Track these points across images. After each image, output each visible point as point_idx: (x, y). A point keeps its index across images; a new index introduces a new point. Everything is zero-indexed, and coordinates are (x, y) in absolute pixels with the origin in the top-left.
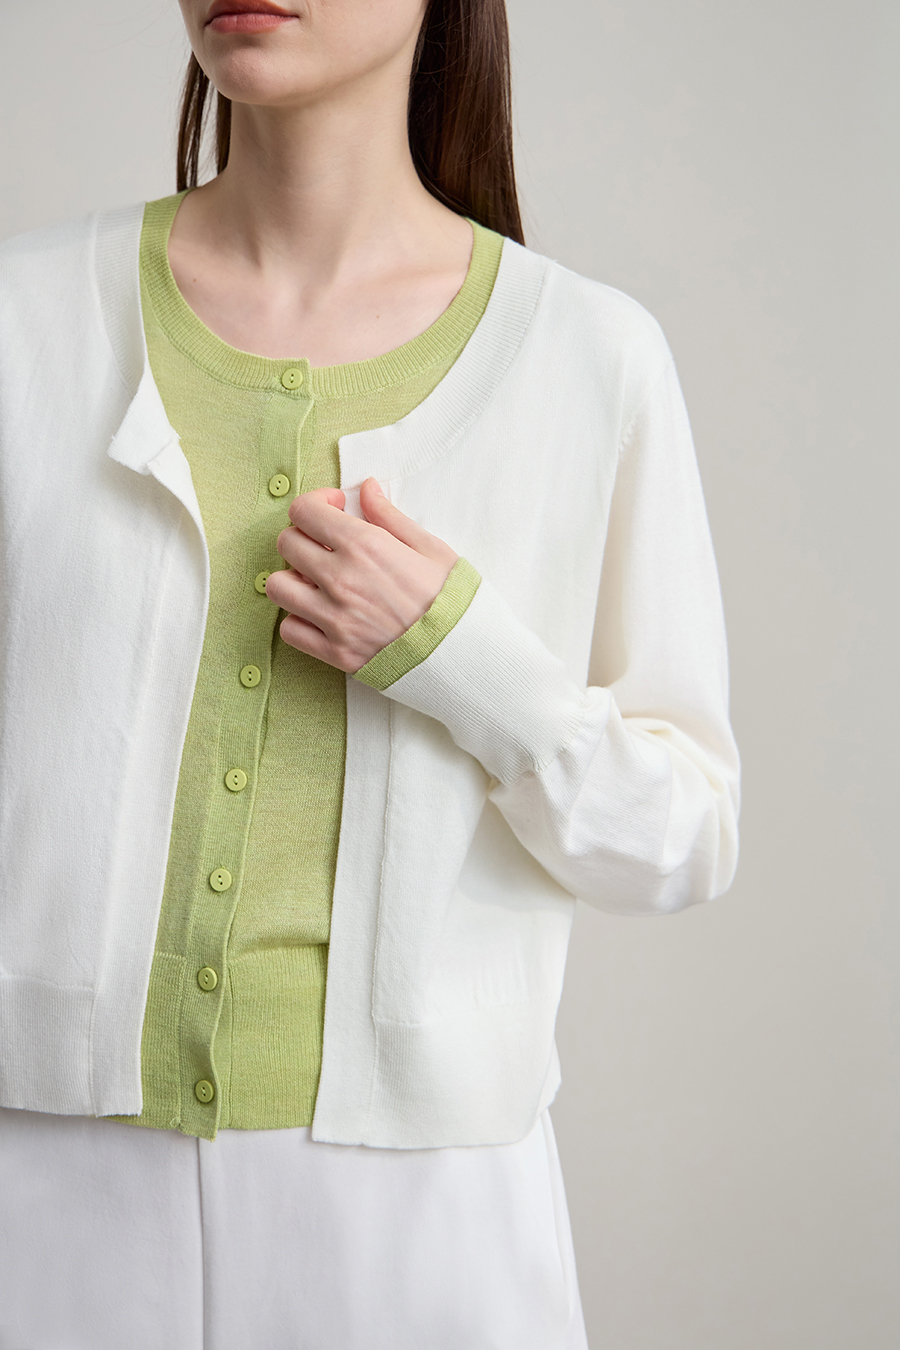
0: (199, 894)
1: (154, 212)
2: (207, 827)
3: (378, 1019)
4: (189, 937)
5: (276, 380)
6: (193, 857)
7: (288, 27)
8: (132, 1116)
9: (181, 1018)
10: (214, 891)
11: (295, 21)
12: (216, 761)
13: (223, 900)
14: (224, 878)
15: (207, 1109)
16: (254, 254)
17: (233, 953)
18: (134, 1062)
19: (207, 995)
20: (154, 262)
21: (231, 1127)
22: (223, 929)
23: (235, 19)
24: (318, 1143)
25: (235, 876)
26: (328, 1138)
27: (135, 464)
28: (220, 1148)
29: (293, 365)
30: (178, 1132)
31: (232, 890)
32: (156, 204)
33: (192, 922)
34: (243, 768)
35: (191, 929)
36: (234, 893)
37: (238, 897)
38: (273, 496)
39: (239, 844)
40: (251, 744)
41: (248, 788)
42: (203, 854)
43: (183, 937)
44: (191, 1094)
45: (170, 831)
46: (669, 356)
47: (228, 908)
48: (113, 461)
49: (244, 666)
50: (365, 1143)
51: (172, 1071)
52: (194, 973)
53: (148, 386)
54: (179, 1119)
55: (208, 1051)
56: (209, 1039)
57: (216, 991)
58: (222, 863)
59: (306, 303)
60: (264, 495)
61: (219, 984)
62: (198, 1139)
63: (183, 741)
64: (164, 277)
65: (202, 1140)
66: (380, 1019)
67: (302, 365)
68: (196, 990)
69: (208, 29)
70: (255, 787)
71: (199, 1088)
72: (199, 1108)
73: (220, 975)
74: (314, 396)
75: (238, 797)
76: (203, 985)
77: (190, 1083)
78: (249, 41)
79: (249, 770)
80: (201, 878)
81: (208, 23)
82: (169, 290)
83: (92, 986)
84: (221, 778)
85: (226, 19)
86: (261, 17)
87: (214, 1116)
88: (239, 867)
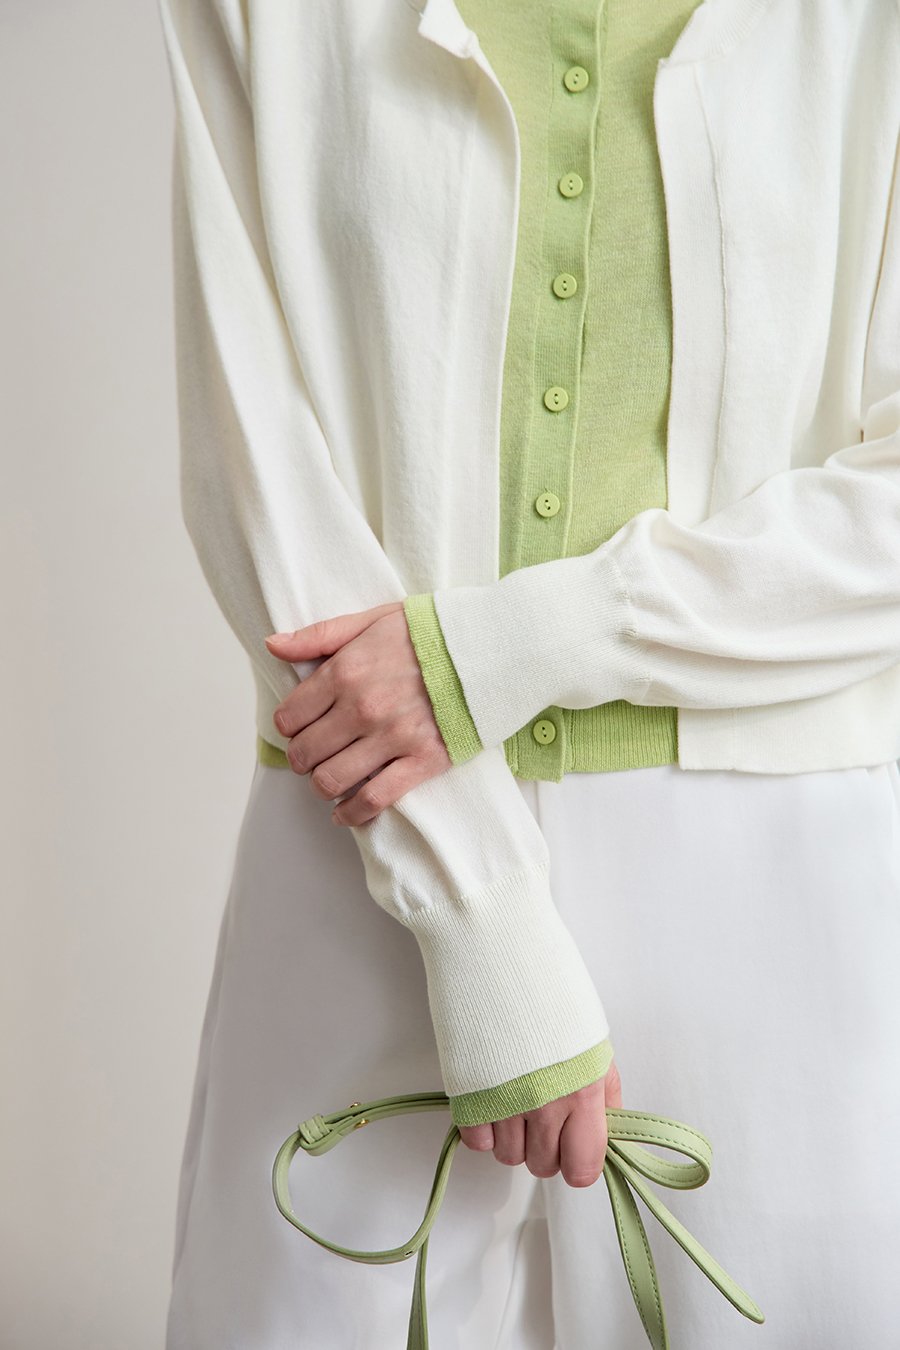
0: (525, 522)
2: (528, 450)
6: (515, 484)
10: (541, 517)
12: (532, 380)
13: (553, 526)
14: (551, 504)
15: (549, 751)
21: (575, 772)
25: (564, 499)
26: (697, 765)
31: (562, 515)
33: (520, 550)
34: (562, 386)
35: (519, 560)
36: (565, 518)
37: (569, 522)
38: (569, 91)
39: (565, 465)
40: (571, 358)
41: (570, 407)
42: (526, 479)
44: (527, 739)
47: (561, 535)
49: (556, 276)
50: (737, 768)
54: (516, 766)
58: (547, 487)
60: (560, 89)
70: (578, 404)
71: (537, 730)
72: (539, 752)
75: (561, 417)
79: (570, 387)
80: (525, 507)
84: (540, 398)
87: (558, 756)
88: (566, 490)
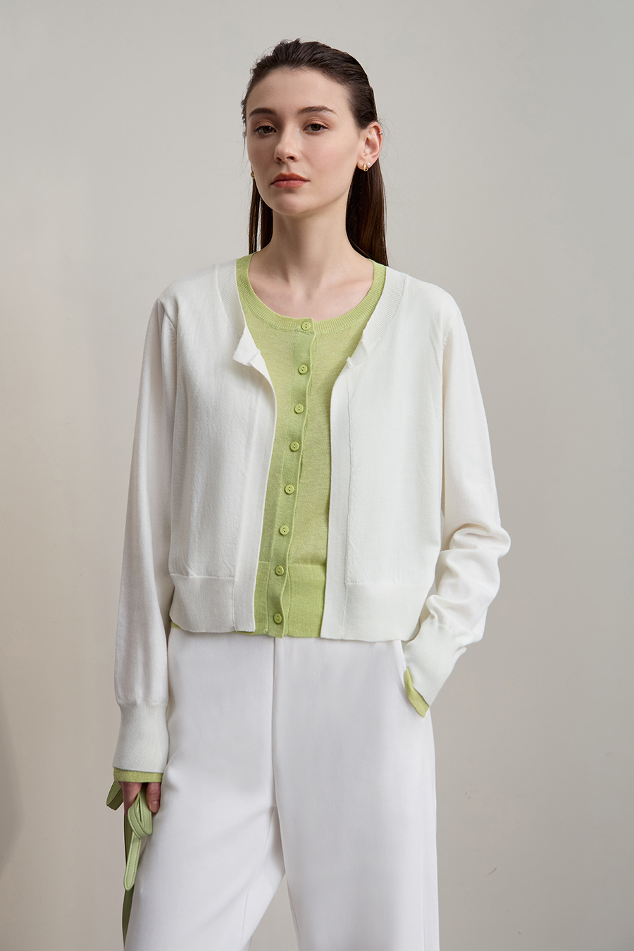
0: (276, 536)
1: (241, 262)
2: (278, 508)
3: (347, 584)
4: (272, 553)
5: (299, 327)
6: (273, 521)
7: (306, 185)
8: (251, 632)
9: (268, 587)
10: (282, 535)
11: (308, 183)
12: (281, 482)
13: (285, 538)
14: (286, 529)
15: (279, 626)
16: (285, 277)
17: (290, 562)
18: (251, 607)
19: (279, 577)
20: (243, 282)
21: (289, 636)
22: (286, 551)
23: (285, 182)
24: (323, 639)
25: (290, 528)
26: (327, 636)
27: (245, 362)
28: (283, 643)
29: (306, 320)
30: (267, 636)
31: (289, 535)
32: (240, 259)
33: (273, 547)
34: (292, 484)
35: (272, 550)
36: (290, 536)
37: (292, 538)
38: (301, 374)
39: (292, 515)
40: (296, 474)
41: (295, 492)
42: (277, 520)
43: (269, 554)
44: (272, 620)
45: (263, 512)
46: (458, 309)
47: (288, 542)
48: (235, 361)
49: (291, 443)
51: (264, 610)
52: (274, 568)
53: (247, 332)
54: (267, 630)
55: (279, 600)
56: (280, 595)
57: (283, 575)
58: (285, 523)
59: (309, 296)
60: (297, 374)
61: (285, 573)
62: (275, 638)
63: (268, 474)
64: (248, 288)
65: (276, 639)
66: (349, 584)
67: (310, 320)
68: (275, 575)
69: (272, 186)
70: (298, 492)
71: (275, 617)
72: (276, 626)
73: (285, 569)
74: (316, 332)
75: (291, 496)
76: (278, 573)
77: (272, 615)
78: (290, 191)
79: (295, 485)
80: (276, 530)
81: (272, 184)
82: (251, 294)
83: (233, 577)
84: (283, 489)
85: (282, 182)
86: (296, 182)
87: (282, 628)
88: (292, 525)
